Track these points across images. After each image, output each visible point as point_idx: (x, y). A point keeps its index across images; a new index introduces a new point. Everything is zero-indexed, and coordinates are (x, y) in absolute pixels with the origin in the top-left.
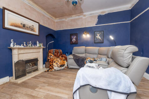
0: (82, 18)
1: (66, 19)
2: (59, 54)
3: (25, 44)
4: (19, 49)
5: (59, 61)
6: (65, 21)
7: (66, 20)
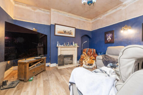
0: (120, 10)
1: (100, 18)
2: (92, 53)
3: (65, 44)
4: (61, 47)
5: (88, 59)
6: (100, 20)
7: (102, 18)
